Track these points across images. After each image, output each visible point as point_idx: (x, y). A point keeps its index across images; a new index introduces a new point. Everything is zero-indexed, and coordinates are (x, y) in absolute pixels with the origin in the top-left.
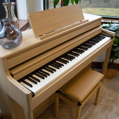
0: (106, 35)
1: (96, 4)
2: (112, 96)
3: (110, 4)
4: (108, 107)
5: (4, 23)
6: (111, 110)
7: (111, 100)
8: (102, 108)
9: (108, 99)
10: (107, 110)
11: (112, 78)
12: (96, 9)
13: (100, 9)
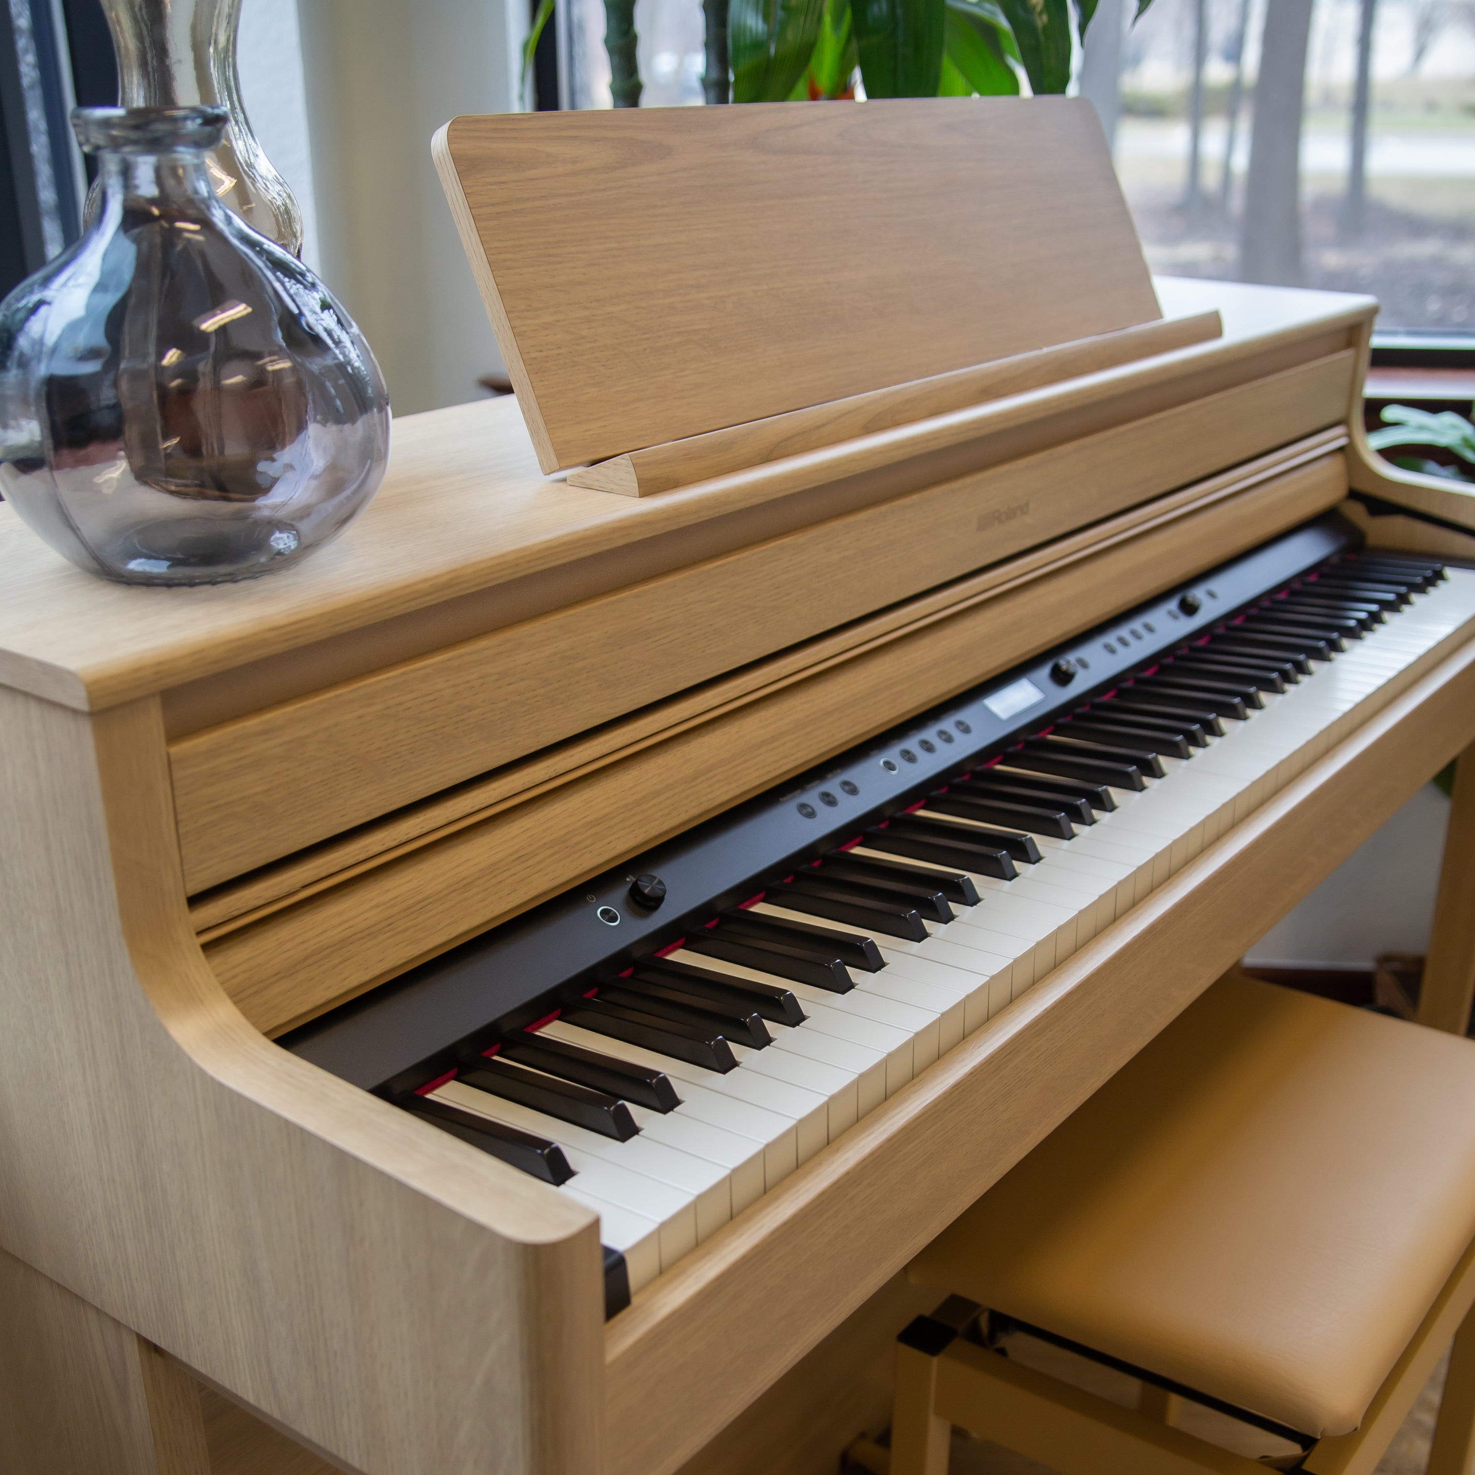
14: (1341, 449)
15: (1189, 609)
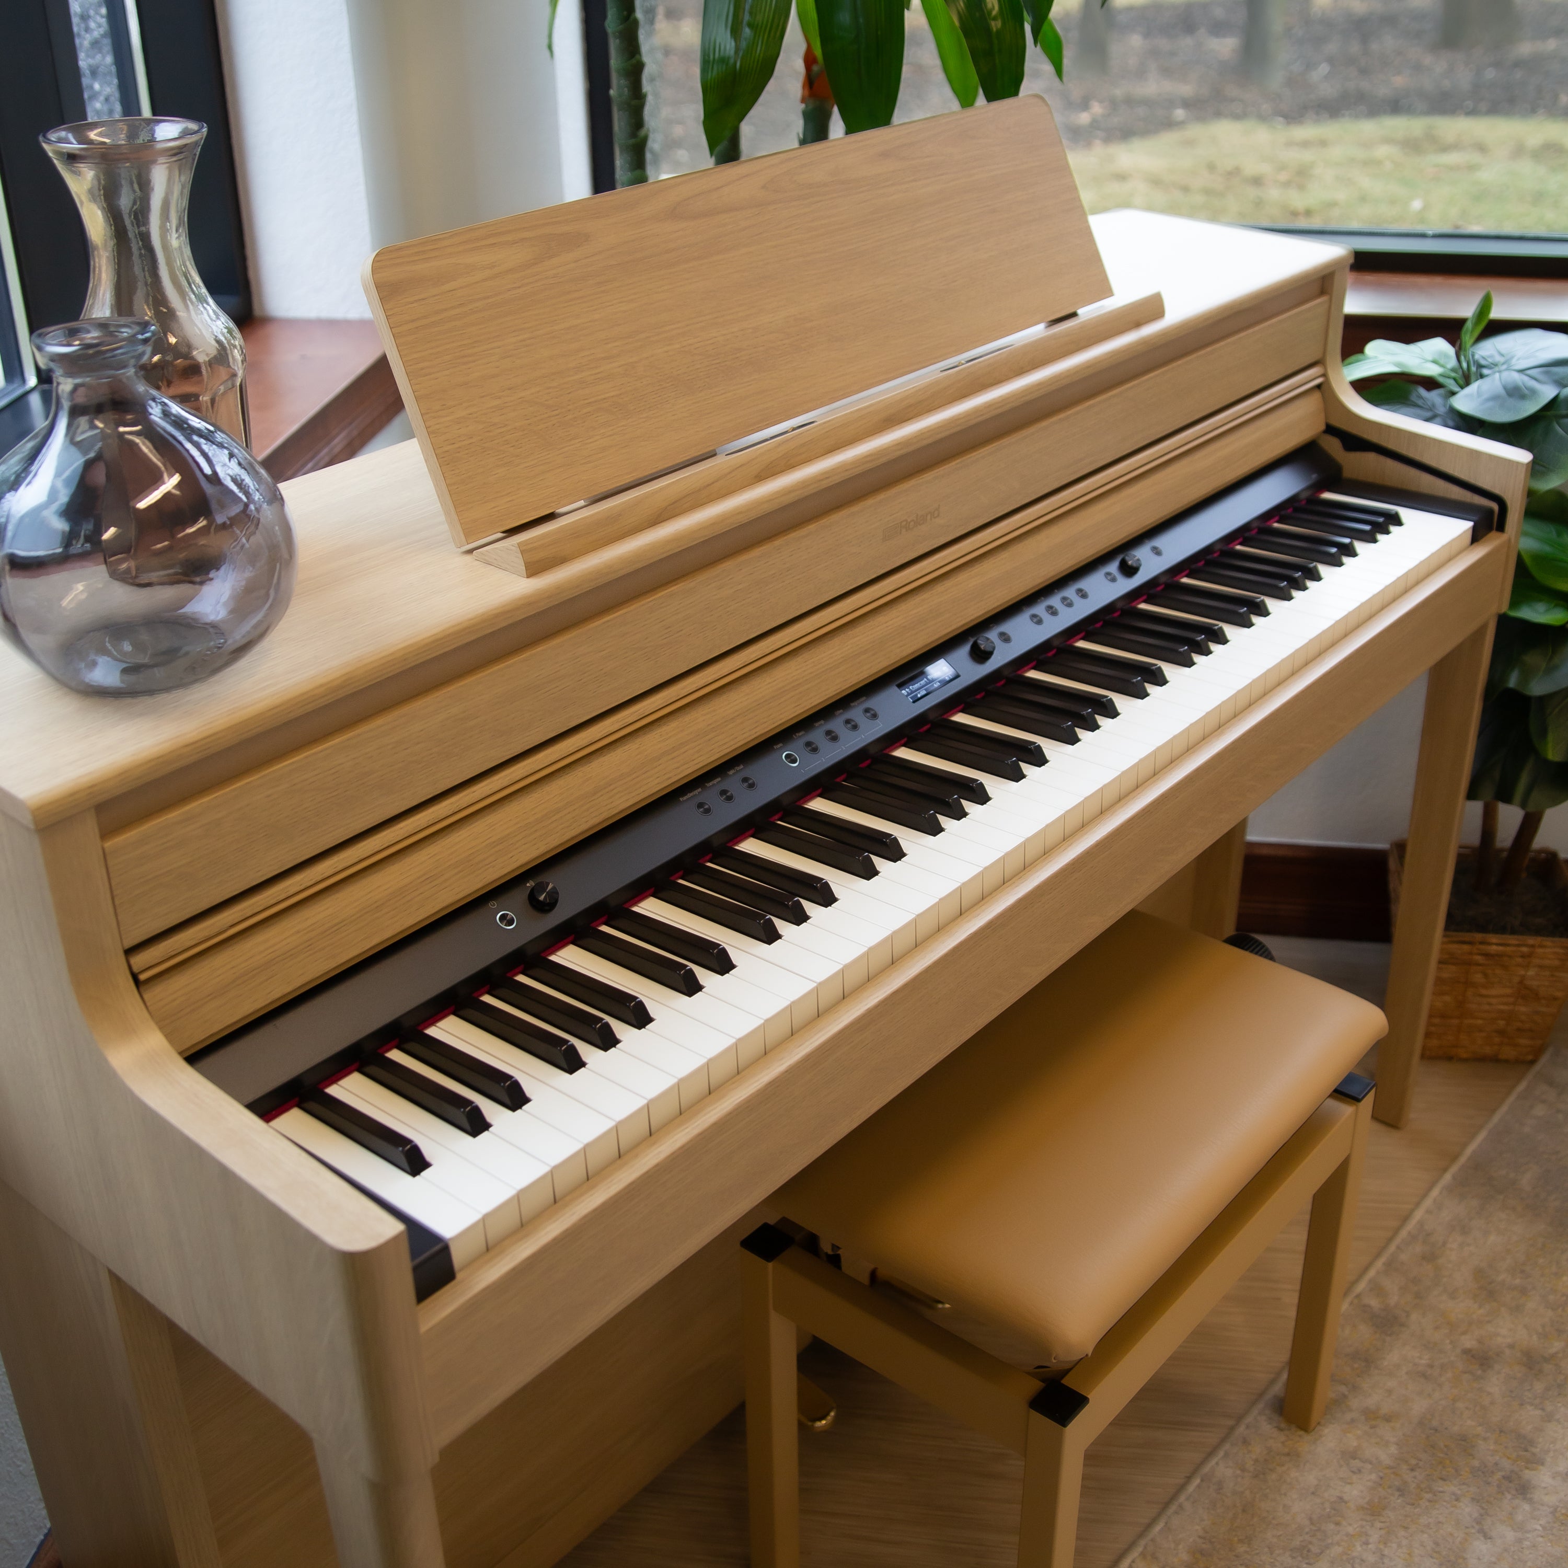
0: (1413, 487)
1: (1324, 69)
2: (1523, 1291)
3: (1518, 64)
4: (1465, 1443)
5: (65, 385)
6: (1508, 1478)
7: (1511, 1346)
8: (1385, 1456)
9: (1468, 1342)
10: (1451, 1488)
11: (1526, 1062)
12: (1330, 130)
13: (1388, 141)
14: (1319, 387)
15: (1129, 570)
